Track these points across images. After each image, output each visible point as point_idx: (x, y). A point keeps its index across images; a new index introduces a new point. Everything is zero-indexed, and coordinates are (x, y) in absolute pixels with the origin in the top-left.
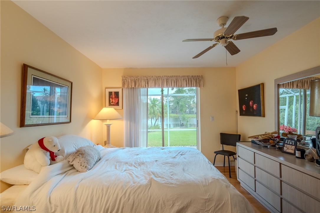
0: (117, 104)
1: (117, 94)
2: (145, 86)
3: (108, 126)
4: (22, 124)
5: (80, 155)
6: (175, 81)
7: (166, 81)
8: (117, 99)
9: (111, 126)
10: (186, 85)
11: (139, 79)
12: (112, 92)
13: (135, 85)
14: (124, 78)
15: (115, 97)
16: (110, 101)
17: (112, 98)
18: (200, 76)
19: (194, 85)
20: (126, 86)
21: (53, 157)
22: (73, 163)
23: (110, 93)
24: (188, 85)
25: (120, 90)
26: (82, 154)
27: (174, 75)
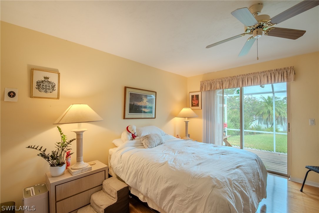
0: (198, 105)
1: (197, 96)
2: (220, 87)
3: (187, 123)
4: (124, 118)
5: (147, 138)
6: (253, 79)
7: (241, 80)
8: (198, 101)
9: (188, 123)
10: (268, 81)
11: (214, 82)
12: (194, 95)
13: (211, 88)
14: (202, 83)
15: (196, 99)
16: (192, 102)
17: (194, 100)
18: (289, 68)
19: (280, 80)
20: (203, 90)
21: (134, 137)
22: (143, 142)
23: (193, 96)
24: (270, 81)
25: (199, 94)
26: (148, 138)
27: (251, 73)
